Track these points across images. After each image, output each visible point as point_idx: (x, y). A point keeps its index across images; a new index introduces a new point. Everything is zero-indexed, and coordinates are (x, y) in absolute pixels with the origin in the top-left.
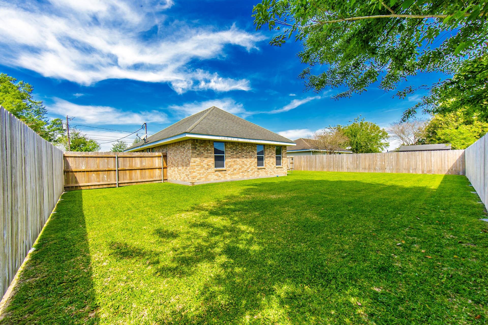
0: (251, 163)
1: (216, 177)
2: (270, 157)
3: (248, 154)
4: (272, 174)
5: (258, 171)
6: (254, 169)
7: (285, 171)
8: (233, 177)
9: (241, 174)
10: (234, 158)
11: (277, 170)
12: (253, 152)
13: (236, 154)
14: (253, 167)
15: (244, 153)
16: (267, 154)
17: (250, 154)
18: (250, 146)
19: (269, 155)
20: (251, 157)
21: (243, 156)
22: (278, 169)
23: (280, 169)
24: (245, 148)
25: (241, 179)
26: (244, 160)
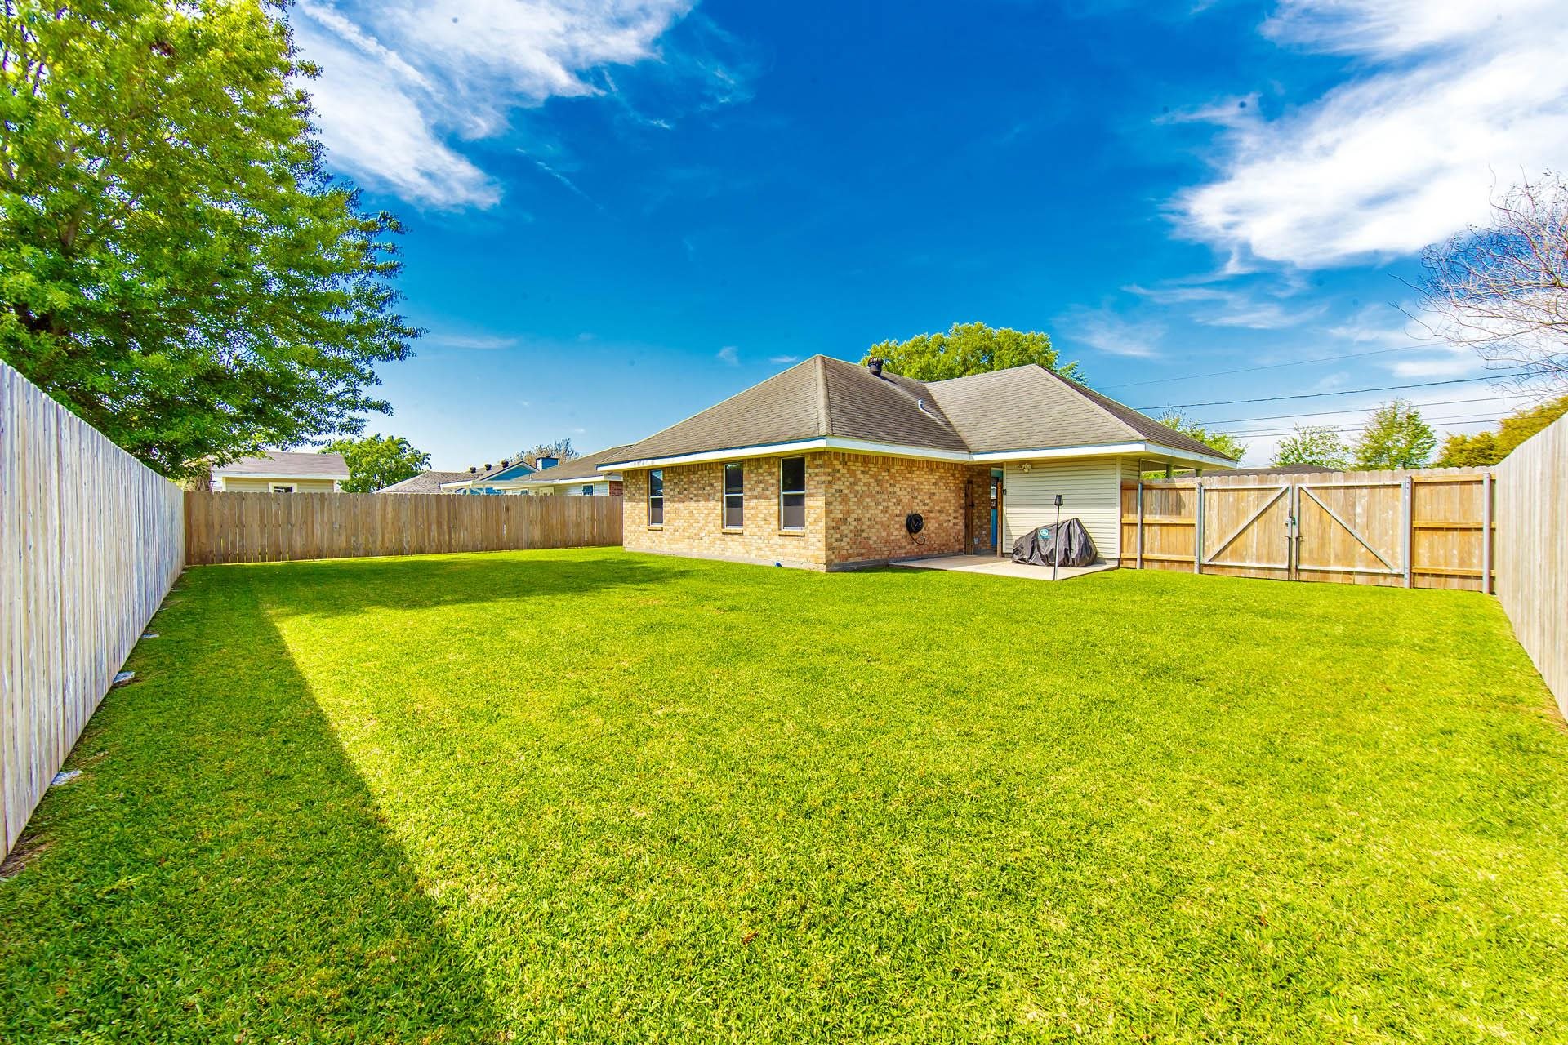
0: (708, 515)
1: (648, 543)
2: (758, 497)
3: (700, 492)
4: (762, 553)
5: (724, 540)
6: (713, 532)
7: (812, 550)
8: (673, 546)
9: (687, 540)
10: (674, 502)
11: (781, 541)
12: (712, 485)
13: (680, 493)
14: (711, 527)
15: (692, 489)
16: (750, 490)
17: (705, 492)
18: (706, 472)
19: (755, 493)
20: (707, 498)
21: (691, 499)
22: (787, 540)
23: (793, 542)
24: (695, 478)
25: (687, 554)
26: (692, 505)
